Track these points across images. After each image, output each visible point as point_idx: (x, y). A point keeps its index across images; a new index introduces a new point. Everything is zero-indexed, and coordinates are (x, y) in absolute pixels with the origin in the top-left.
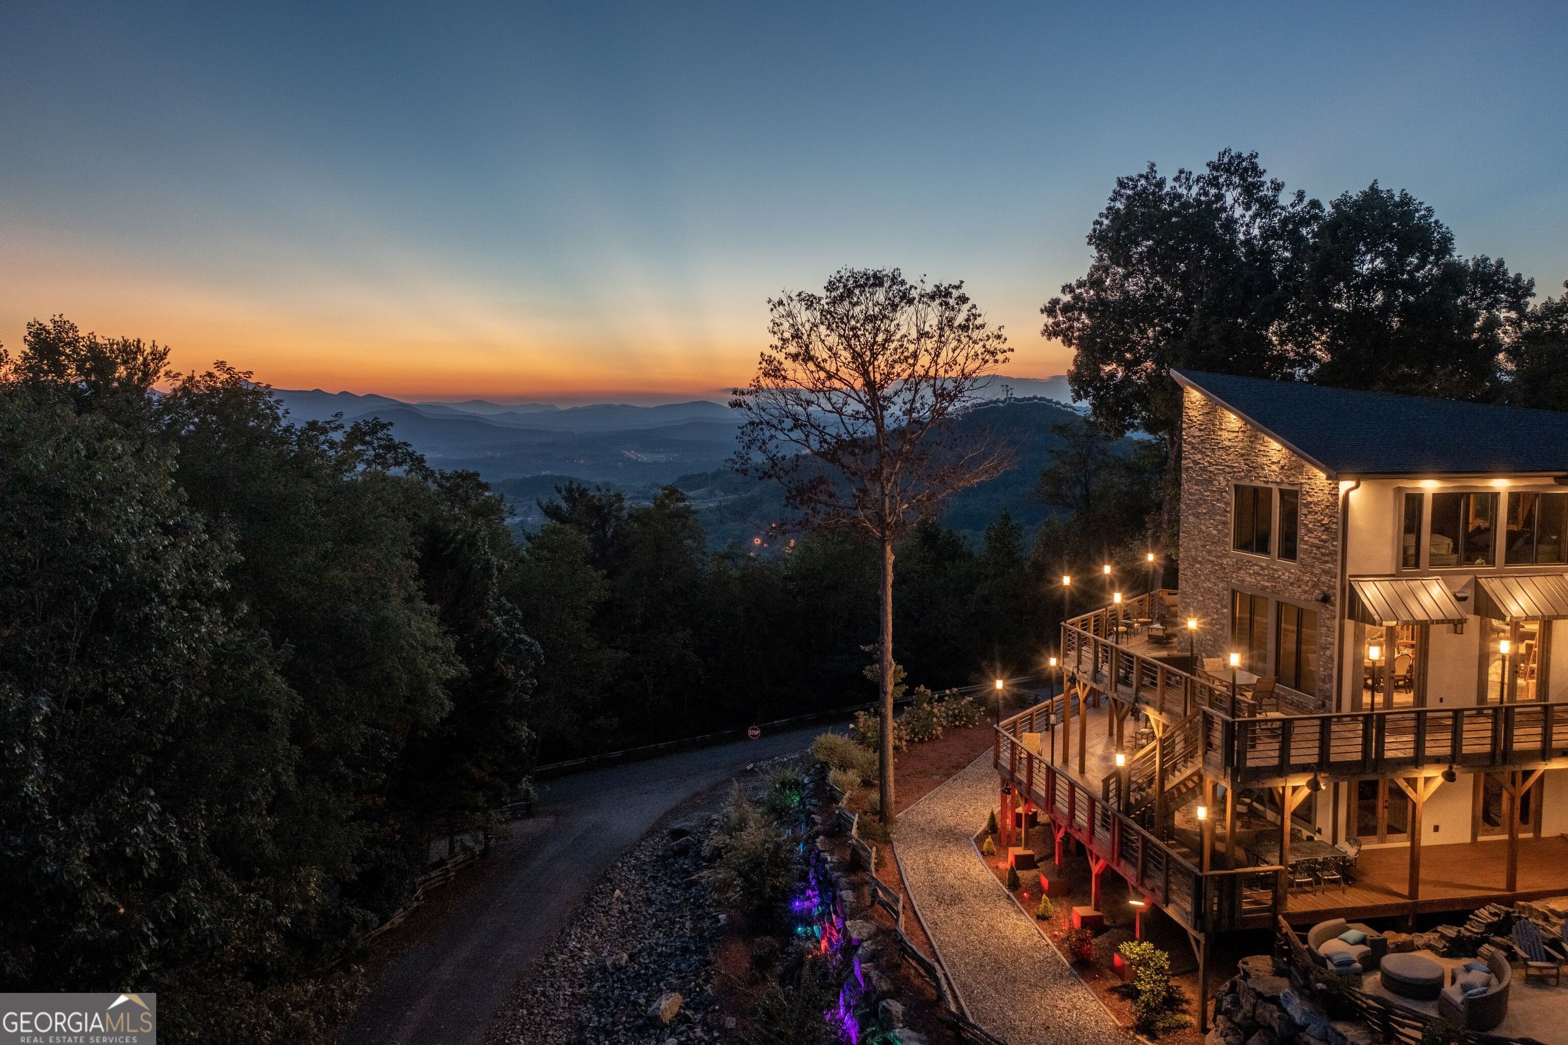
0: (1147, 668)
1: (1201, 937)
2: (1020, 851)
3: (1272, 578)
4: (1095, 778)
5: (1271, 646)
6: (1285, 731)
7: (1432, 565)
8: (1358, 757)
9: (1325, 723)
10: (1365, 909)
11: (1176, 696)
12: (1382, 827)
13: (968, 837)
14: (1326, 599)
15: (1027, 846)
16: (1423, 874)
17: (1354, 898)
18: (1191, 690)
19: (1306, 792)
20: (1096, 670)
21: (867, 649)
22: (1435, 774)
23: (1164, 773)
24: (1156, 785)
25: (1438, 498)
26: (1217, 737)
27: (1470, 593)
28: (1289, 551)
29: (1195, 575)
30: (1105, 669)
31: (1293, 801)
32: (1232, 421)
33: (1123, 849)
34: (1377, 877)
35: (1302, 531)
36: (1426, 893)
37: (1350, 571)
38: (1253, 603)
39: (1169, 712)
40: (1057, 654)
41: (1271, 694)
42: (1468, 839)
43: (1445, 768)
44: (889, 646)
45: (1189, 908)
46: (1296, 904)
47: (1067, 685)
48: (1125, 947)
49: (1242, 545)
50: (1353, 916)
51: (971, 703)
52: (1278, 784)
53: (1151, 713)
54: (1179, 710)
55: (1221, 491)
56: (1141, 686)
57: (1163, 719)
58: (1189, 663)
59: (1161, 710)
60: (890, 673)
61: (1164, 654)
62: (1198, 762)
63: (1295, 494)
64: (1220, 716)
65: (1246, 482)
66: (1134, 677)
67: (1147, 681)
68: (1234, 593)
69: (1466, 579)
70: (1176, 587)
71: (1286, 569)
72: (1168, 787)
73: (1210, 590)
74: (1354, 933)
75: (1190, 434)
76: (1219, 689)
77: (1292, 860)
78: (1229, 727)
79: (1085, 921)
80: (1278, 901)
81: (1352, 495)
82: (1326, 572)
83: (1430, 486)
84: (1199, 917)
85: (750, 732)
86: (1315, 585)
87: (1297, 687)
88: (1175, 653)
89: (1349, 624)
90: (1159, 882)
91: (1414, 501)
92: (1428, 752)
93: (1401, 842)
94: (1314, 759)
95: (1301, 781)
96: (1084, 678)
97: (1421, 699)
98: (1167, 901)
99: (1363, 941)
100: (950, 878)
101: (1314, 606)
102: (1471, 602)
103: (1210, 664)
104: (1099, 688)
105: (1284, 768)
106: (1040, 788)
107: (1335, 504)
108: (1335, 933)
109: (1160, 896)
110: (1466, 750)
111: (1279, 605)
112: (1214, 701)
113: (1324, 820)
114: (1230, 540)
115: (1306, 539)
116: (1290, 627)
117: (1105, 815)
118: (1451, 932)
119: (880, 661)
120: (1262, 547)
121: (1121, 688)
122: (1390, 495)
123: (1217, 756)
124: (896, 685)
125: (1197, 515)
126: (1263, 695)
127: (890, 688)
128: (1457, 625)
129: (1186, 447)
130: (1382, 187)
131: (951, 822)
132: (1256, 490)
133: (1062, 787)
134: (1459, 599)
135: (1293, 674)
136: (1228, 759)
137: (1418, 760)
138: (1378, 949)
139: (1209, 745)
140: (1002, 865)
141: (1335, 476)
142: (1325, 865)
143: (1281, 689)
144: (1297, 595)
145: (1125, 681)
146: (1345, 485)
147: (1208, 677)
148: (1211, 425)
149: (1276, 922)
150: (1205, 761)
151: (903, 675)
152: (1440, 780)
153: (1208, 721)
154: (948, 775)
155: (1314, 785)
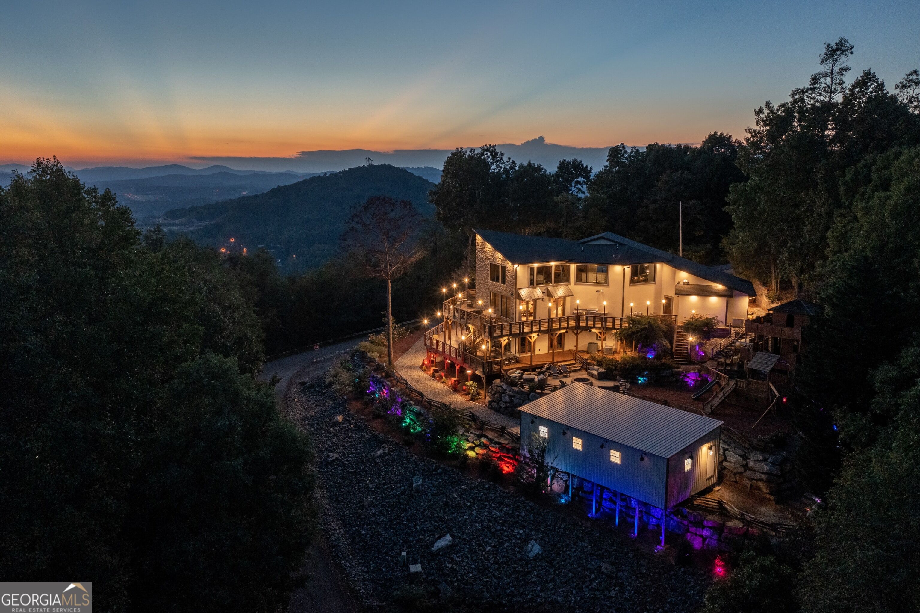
0: (469, 314)
1: (484, 376)
2: (434, 368)
3: (500, 289)
4: (455, 345)
5: (500, 308)
6: (502, 328)
7: (537, 284)
8: (518, 332)
9: (511, 325)
10: (520, 368)
11: (477, 322)
12: (526, 350)
13: (417, 367)
14: (512, 295)
15: (436, 367)
16: (533, 360)
17: (518, 366)
18: (481, 319)
19: (507, 341)
20: (454, 316)
21: (383, 313)
22: (535, 335)
23: (474, 340)
24: (472, 344)
25: (538, 268)
26: (487, 330)
27: (546, 291)
28: (504, 282)
29: (480, 287)
30: (457, 315)
31: (504, 343)
32: (489, 247)
33: (465, 360)
34: (524, 361)
35: (506, 277)
36: (534, 363)
37: (517, 287)
38: (495, 295)
39: (475, 325)
40: (442, 311)
41: (500, 319)
42: (547, 352)
43: (537, 334)
44: (390, 312)
45: (481, 370)
46: (505, 368)
47: (445, 320)
48: (466, 383)
49: (493, 279)
50: (518, 369)
51: (405, 329)
52: (501, 339)
53: (470, 326)
54: (477, 324)
55: (487, 265)
56: (467, 319)
57: (473, 327)
58: (479, 312)
59: (473, 325)
60: (391, 320)
61: (473, 310)
62: (483, 336)
63: (505, 267)
64: (487, 325)
65: (493, 263)
66: (465, 317)
67: (468, 317)
68: (490, 292)
69: (545, 288)
70: (474, 288)
71: (503, 286)
72: (475, 343)
73: (484, 292)
74: (518, 372)
75: (478, 248)
76: (487, 318)
77: (504, 358)
78: (489, 327)
79: (455, 381)
80: (501, 367)
81: (517, 268)
82: (512, 288)
83: (536, 265)
84: (484, 372)
85: (315, 347)
86: (510, 291)
87: (506, 317)
88: (475, 309)
89: (518, 300)
90: (474, 366)
91: (532, 269)
92: (534, 330)
93: (529, 354)
94: (509, 333)
95: (505, 338)
96: (450, 318)
97: (535, 318)
98: (476, 370)
99: (519, 373)
100: (415, 377)
101: (509, 296)
102: (546, 294)
103: (485, 312)
104: (456, 320)
105: (502, 336)
106: (440, 349)
107: (513, 271)
108: (513, 372)
109: (475, 369)
110: (542, 329)
111: (502, 296)
112: (486, 321)
113: (513, 350)
114: (489, 278)
115: (508, 279)
116: (504, 300)
117: (459, 354)
118: (539, 370)
119: (387, 317)
120: (497, 280)
121: (462, 320)
122: (527, 268)
123: (487, 334)
124: (393, 323)
125: (480, 271)
126: (498, 319)
127: (391, 325)
128: (543, 299)
129: (477, 251)
130: (532, 162)
131: (411, 364)
132: (495, 265)
133: (447, 347)
134: (543, 293)
135: (505, 313)
136: (489, 335)
137: (532, 332)
138: (523, 374)
139: (485, 332)
140: (429, 373)
141: (513, 264)
142: (512, 359)
143: (502, 317)
144: (506, 293)
145: (462, 318)
146: (516, 266)
147: (484, 316)
148: (483, 247)
149: (501, 371)
150: (484, 336)
151: (394, 320)
152: (536, 337)
153: (485, 326)
154: (404, 353)
155: (508, 339)
